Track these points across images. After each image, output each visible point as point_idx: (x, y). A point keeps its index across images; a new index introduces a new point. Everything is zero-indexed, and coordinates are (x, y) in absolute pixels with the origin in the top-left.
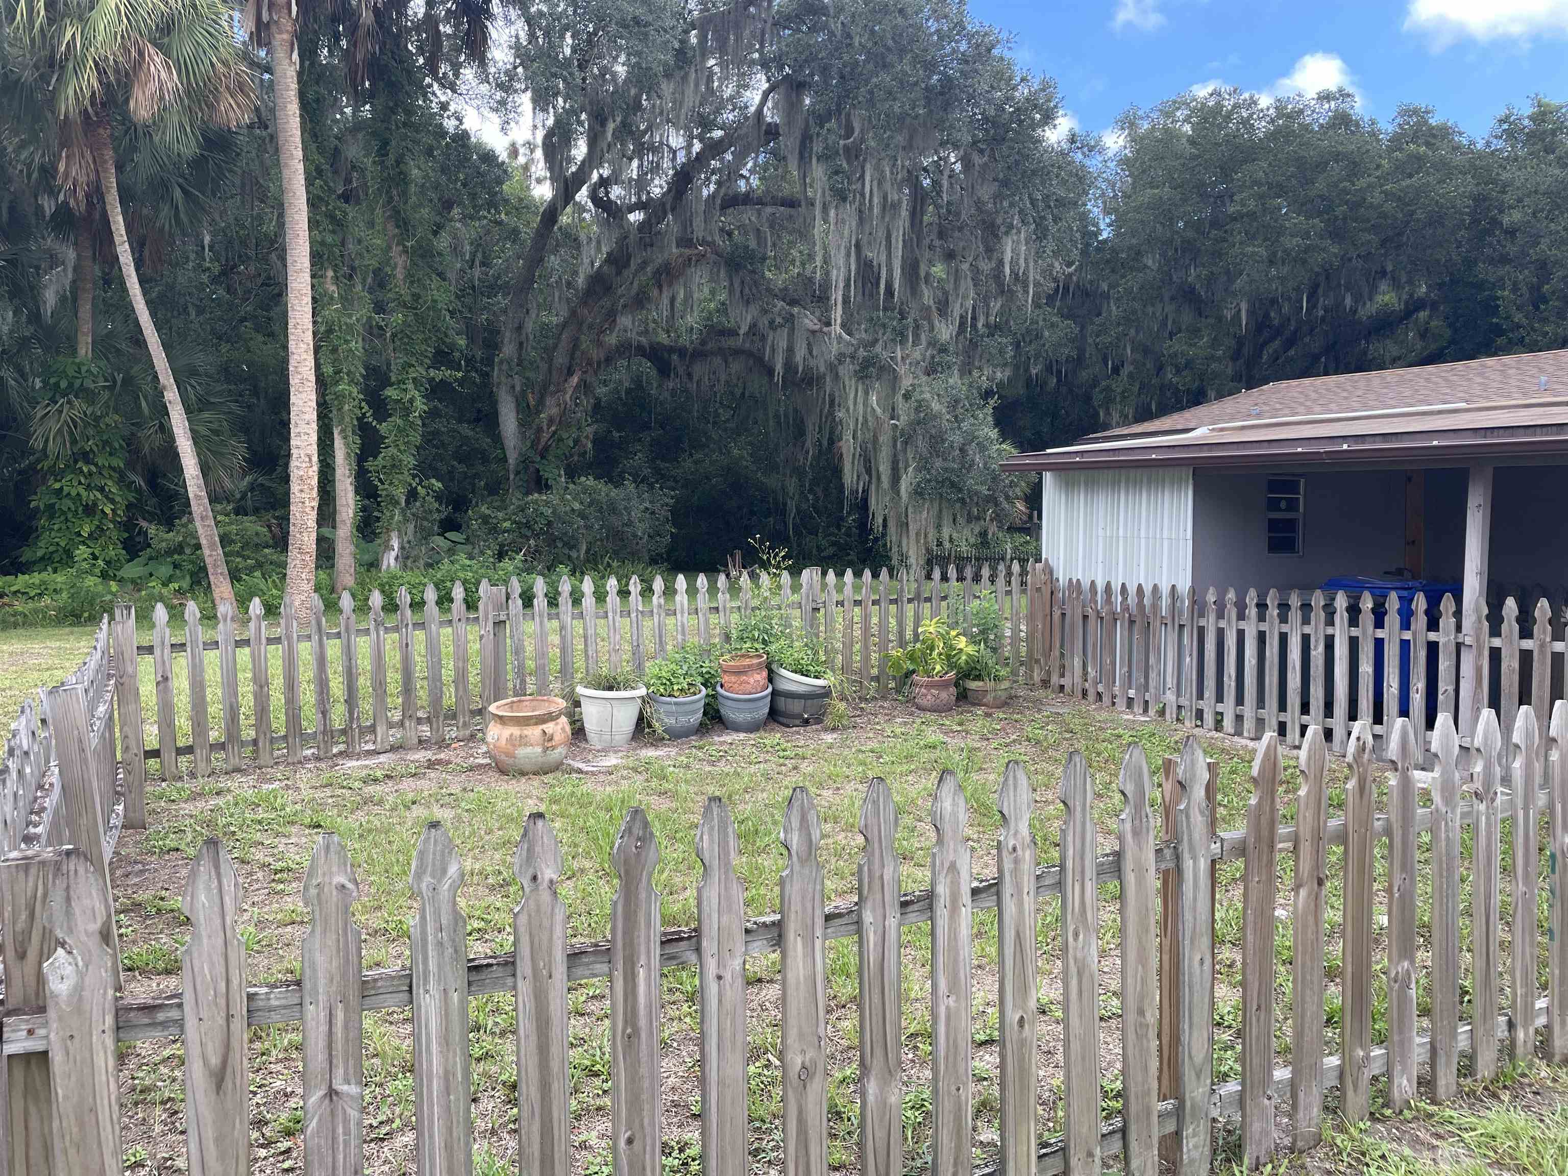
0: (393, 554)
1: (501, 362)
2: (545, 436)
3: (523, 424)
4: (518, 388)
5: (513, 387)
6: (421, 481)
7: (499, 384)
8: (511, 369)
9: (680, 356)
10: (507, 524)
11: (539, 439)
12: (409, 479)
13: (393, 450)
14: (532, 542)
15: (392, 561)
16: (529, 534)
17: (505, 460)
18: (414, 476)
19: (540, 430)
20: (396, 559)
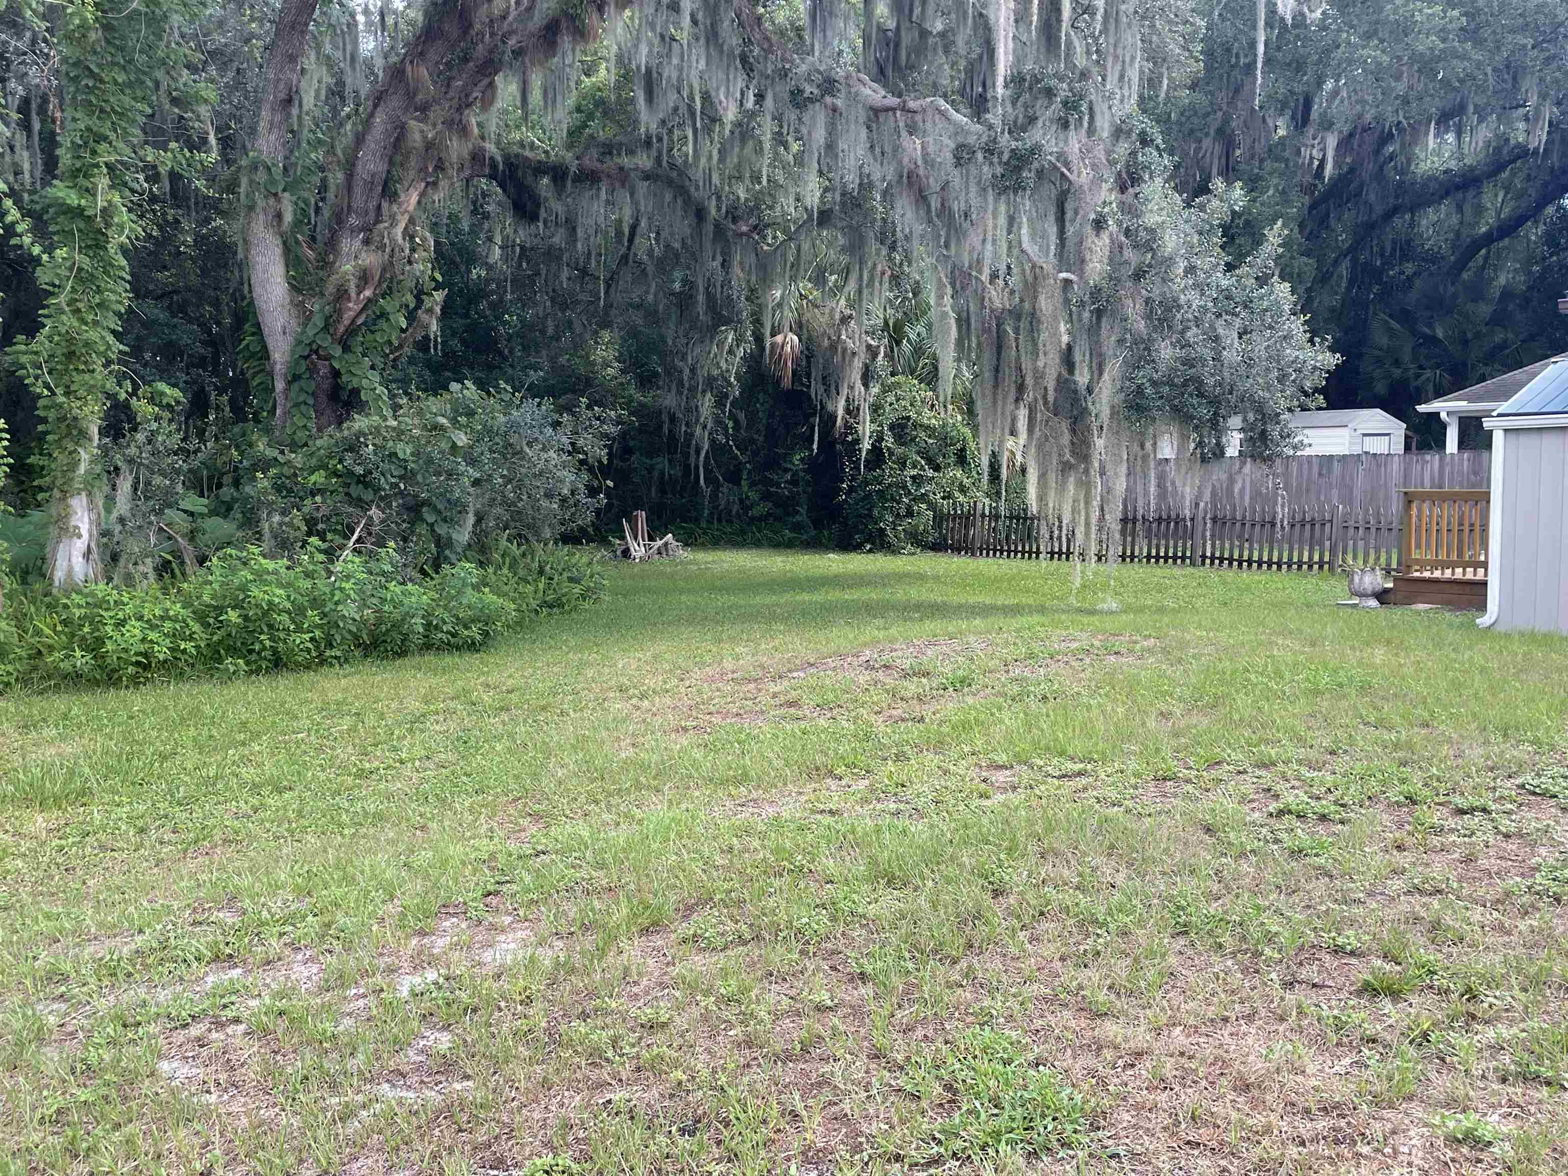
0: (80, 545)
1: (254, 167)
2: (353, 307)
3: (297, 286)
4: (288, 217)
5: (279, 216)
6: (136, 387)
7: (251, 208)
8: (273, 182)
9: (555, 179)
10: (318, 478)
11: (339, 312)
12: (111, 385)
13: (68, 321)
14: (374, 512)
15: (78, 562)
16: (368, 495)
17: (264, 354)
18: (120, 379)
19: (342, 294)
20: (87, 554)
